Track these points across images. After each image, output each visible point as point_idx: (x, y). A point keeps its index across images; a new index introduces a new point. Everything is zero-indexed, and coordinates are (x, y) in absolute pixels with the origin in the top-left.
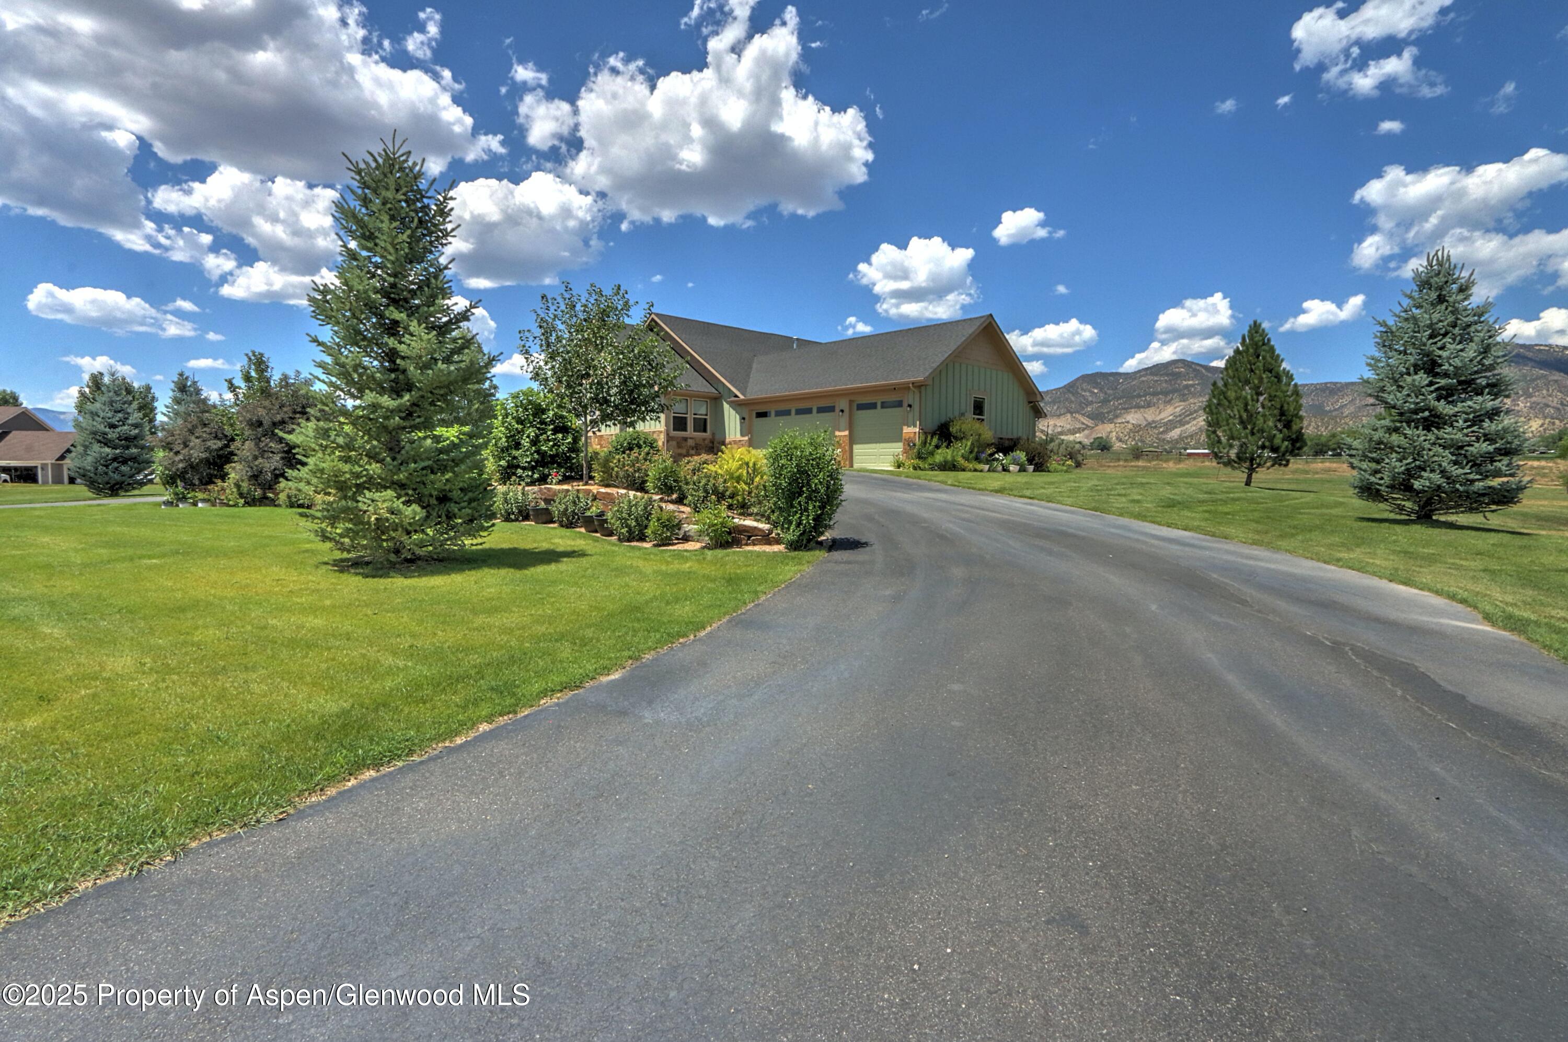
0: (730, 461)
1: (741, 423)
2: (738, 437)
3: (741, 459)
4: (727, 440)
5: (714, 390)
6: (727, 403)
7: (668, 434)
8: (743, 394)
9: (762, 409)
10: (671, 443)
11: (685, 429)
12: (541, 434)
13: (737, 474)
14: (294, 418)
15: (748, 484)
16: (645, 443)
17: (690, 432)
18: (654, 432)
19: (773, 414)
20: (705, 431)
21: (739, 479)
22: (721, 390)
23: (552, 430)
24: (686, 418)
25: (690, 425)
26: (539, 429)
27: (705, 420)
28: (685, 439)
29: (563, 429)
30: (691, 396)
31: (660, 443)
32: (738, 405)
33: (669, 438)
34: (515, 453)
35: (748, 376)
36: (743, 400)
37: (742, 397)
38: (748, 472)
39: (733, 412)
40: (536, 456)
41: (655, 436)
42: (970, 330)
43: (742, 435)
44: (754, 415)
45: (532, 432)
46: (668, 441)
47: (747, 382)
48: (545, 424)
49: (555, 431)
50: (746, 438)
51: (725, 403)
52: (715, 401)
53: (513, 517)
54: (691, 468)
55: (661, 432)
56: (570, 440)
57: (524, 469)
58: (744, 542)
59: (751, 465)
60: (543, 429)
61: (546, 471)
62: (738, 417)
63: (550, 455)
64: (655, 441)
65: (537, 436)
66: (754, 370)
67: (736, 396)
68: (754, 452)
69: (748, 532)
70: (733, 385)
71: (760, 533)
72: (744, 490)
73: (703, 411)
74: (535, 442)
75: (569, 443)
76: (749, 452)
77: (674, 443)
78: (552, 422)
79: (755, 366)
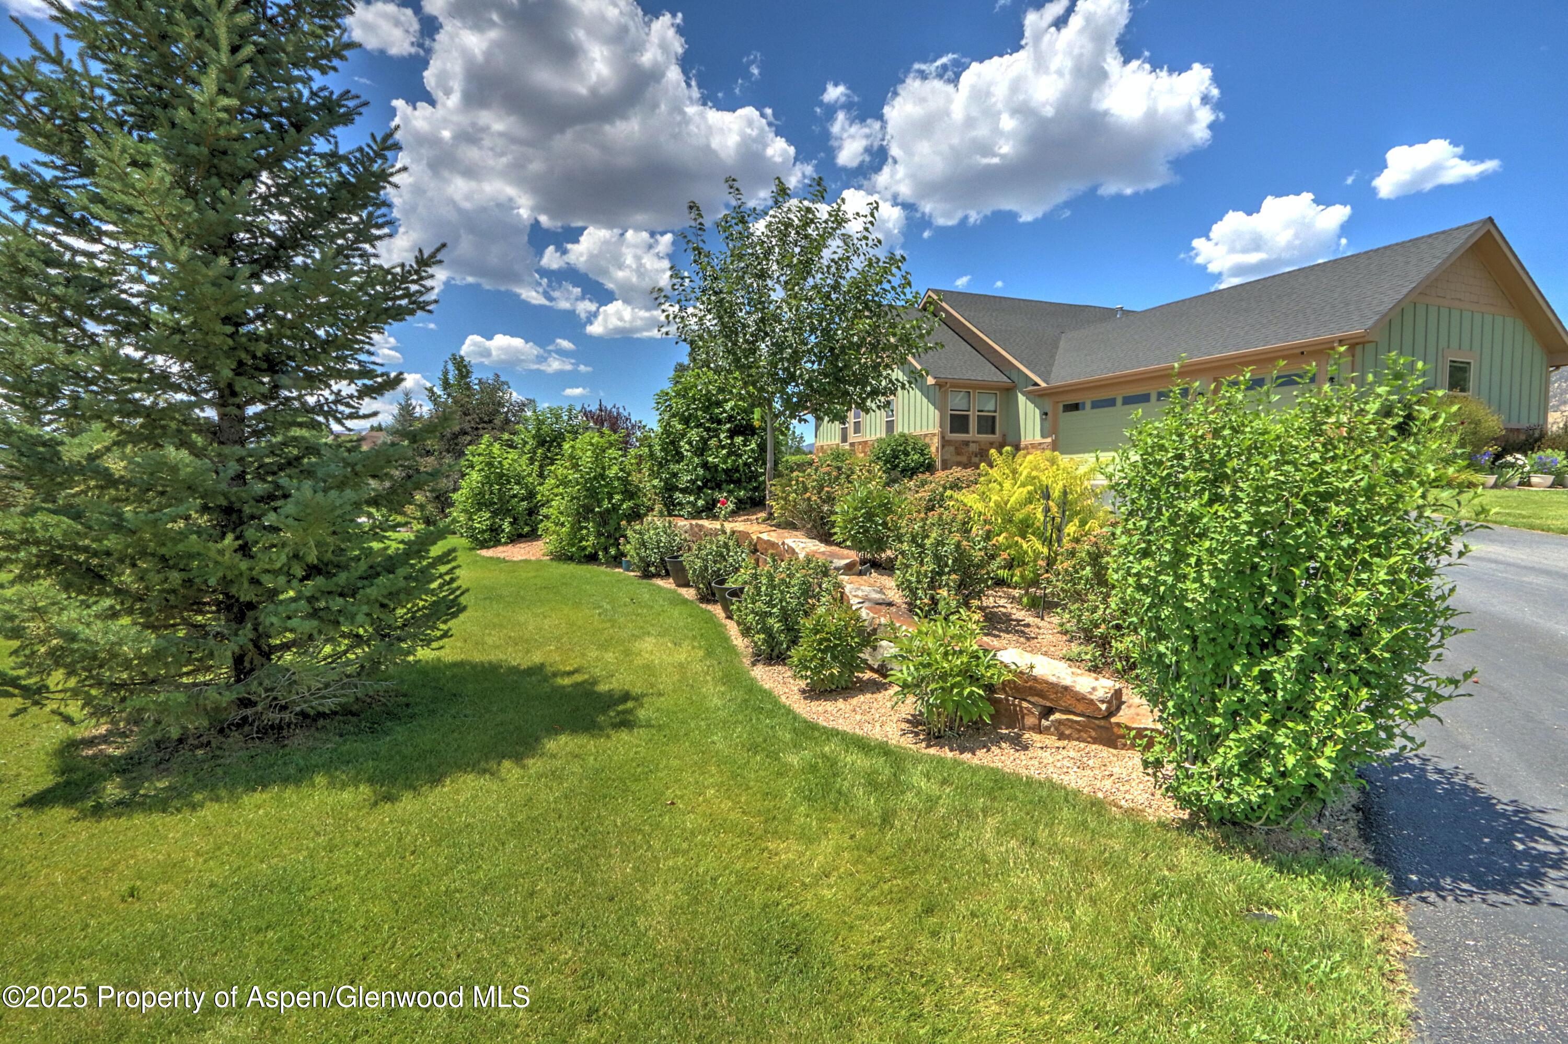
0: (1007, 485)
1: (1042, 419)
2: (1038, 438)
3: (1031, 479)
4: (1023, 444)
5: (1005, 379)
6: (1024, 394)
7: (943, 437)
8: (1045, 381)
9: (1072, 399)
10: (946, 448)
11: (967, 432)
12: (710, 438)
13: (1019, 516)
14: (477, 429)
15: (1048, 542)
16: (914, 449)
17: (973, 433)
18: (926, 435)
19: (1088, 405)
20: (993, 432)
21: (1025, 528)
22: (1015, 377)
23: (729, 430)
24: (967, 416)
25: (973, 424)
26: (708, 430)
27: (994, 418)
28: (967, 443)
29: (745, 430)
30: (975, 387)
31: (933, 449)
32: (1037, 396)
33: (945, 443)
34: (674, 467)
35: (1053, 357)
36: (1045, 389)
37: (1043, 385)
38: (1047, 510)
39: (1030, 406)
40: (701, 471)
41: (927, 440)
42: (1459, 241)
43: (1043, 436)
44: (1061, 408)
45: (694, 435)
46: (943, 446)
47: (1052, 365)
48: (719, 422)
49: (732, 434)
50: (1049, 440)
51: (1020, 395)
52: (1007, 392)
53: (652, 569)
54: (927, 495)
55: (934, 435)
56: (753, 446)
57: (684, 491)
58: (1030, 721)
59: (1056, 493)
60: (716, 430)
61: (717, 495)
62: (1037, 411)
63: (726, 471)
64: (928, 446)
65: (705, 441)
66: (1060, 351)
67: (1036, 384)
68: (1064, 460)
69: (1041, 694)
70: (1031, 370)
71: (1080, 708)
72: (1037, 554)
73: (991, 406)
74: (701, 450)
75: (752, 450)
76: (1053, 462)
77: (952, 449)
78: (730, 419)
79: (1062, 344)
